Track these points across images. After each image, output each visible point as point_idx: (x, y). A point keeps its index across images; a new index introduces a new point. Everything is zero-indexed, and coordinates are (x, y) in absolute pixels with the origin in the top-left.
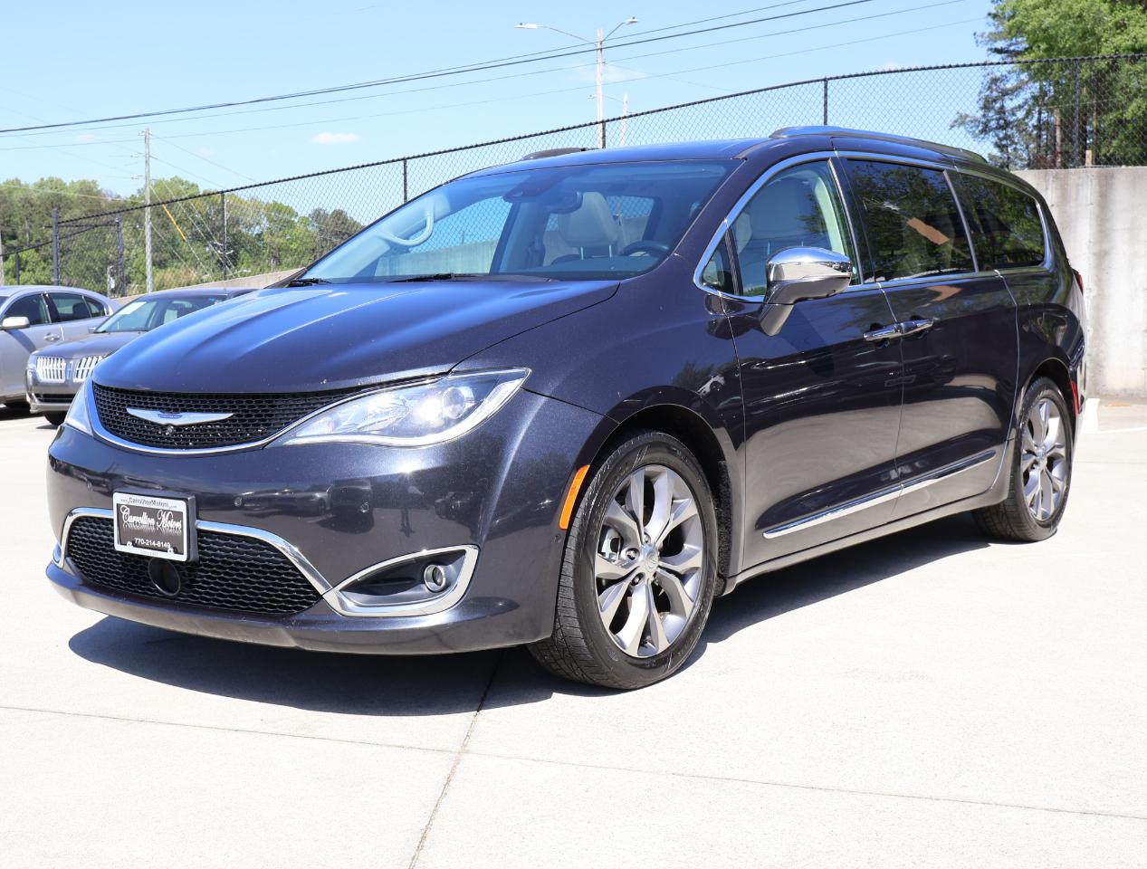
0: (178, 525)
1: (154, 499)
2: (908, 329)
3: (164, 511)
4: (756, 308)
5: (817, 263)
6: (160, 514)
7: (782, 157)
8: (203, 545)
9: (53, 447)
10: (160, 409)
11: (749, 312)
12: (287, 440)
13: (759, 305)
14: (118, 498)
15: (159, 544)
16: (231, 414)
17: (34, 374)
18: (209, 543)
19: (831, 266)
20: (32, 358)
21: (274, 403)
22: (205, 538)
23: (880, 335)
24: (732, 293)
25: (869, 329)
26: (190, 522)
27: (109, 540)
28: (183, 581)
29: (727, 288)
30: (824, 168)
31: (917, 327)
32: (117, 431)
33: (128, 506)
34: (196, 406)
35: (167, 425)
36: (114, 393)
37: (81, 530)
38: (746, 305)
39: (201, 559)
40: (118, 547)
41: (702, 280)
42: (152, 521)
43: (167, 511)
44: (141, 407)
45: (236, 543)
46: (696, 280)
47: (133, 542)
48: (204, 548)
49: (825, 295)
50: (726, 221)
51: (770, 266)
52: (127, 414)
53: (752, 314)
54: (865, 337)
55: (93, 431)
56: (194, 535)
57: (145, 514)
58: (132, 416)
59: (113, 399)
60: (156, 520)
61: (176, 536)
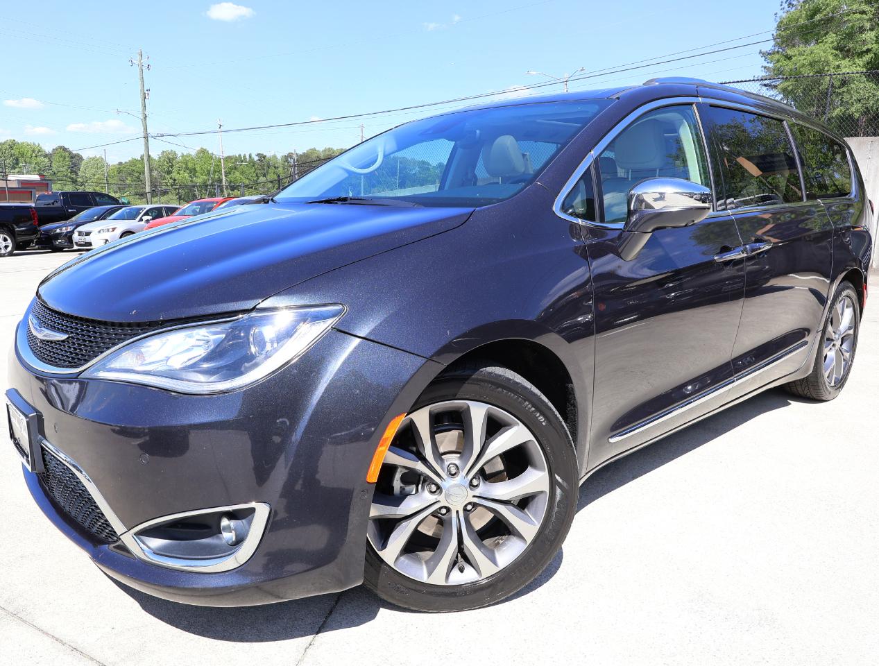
2: (753, 250)
3: (21, 420)
4: (616, 234)
5: (677, 193)
6: (21, 423)
7: (652, 98)
11: (610, 238)
13: (619, 232)
15: (25, 448)
16: (69, 335)
19: (692, 197)
23: (729, 257)
24: (593, 219)
25: (719, 251)
26: (32, 437)
29: (589, 215)
30: (689, 111)
31: (760, 249)
35: (36, 338)
38: (608, 231)
41: (564, 208)
42: (19, 427)
46: (556, 208)
47: (17, 440)
49: (684, 224)
50: (592, 152)
51: (631, 195)
53: (612, 240)
54: (716, 258)
56: (38, 449)
57: (16, 419)
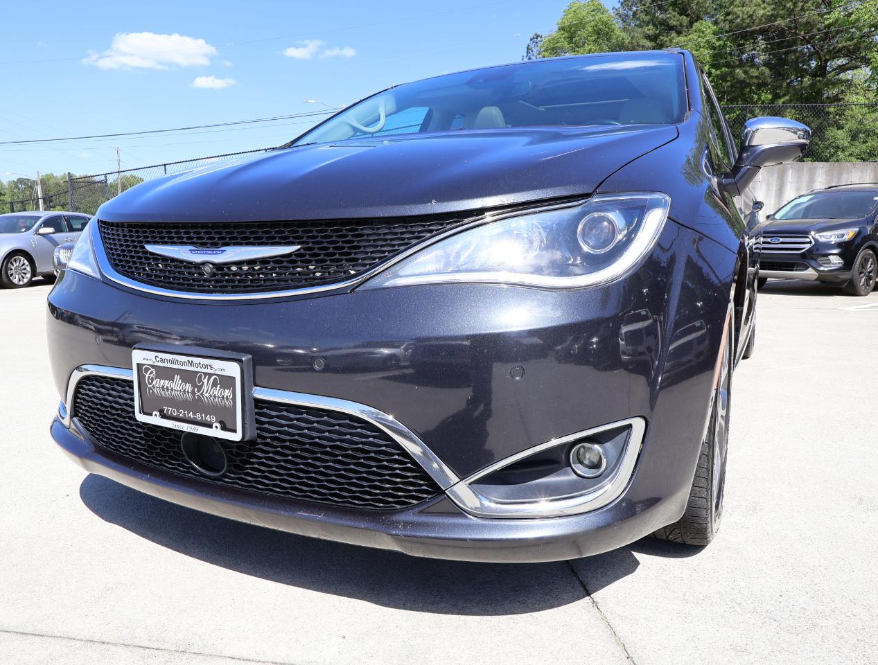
0: (227, 393)
1: (191, 359)
3: (206, 374)
6: (200, 380)
8: (263, 419)
9: (53, 294)
10: (192, 244)
12: (388, 280)
14: (138, 356)
15: (198, 416)
16: (299, 247)
17: (58, 258)
18: (272, 417)
20: (56, 249)
21: (360, 232)
22: (265, 410)
26: (246, 389)
27: (127, 405)
28: (230, 460)
32: (133, 273)
33: (153, 366)
34: (243, 239)
35: (204, 264)
36: (126, 230)
37: (90, 390)
39: (259, 436)
40: (141, 418)
42: (188, 387)
43: (210, 375)
44: (165, 243)
45: (315, 419)
47: (161, 411)
48: (264, 423)
52: (146, 252)
55: (102, 274)
56: (250, 405)
57: (177, 377)
58: (152, 254)
59: (125, 236)
60: (194, 386)
61: (224, 408)
